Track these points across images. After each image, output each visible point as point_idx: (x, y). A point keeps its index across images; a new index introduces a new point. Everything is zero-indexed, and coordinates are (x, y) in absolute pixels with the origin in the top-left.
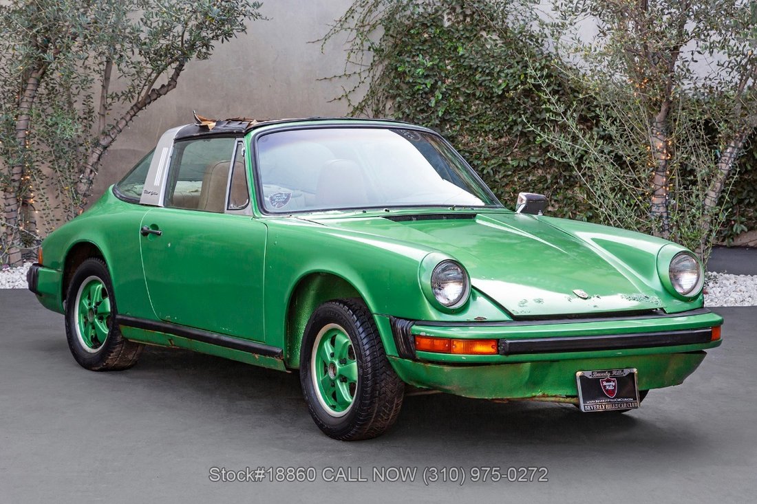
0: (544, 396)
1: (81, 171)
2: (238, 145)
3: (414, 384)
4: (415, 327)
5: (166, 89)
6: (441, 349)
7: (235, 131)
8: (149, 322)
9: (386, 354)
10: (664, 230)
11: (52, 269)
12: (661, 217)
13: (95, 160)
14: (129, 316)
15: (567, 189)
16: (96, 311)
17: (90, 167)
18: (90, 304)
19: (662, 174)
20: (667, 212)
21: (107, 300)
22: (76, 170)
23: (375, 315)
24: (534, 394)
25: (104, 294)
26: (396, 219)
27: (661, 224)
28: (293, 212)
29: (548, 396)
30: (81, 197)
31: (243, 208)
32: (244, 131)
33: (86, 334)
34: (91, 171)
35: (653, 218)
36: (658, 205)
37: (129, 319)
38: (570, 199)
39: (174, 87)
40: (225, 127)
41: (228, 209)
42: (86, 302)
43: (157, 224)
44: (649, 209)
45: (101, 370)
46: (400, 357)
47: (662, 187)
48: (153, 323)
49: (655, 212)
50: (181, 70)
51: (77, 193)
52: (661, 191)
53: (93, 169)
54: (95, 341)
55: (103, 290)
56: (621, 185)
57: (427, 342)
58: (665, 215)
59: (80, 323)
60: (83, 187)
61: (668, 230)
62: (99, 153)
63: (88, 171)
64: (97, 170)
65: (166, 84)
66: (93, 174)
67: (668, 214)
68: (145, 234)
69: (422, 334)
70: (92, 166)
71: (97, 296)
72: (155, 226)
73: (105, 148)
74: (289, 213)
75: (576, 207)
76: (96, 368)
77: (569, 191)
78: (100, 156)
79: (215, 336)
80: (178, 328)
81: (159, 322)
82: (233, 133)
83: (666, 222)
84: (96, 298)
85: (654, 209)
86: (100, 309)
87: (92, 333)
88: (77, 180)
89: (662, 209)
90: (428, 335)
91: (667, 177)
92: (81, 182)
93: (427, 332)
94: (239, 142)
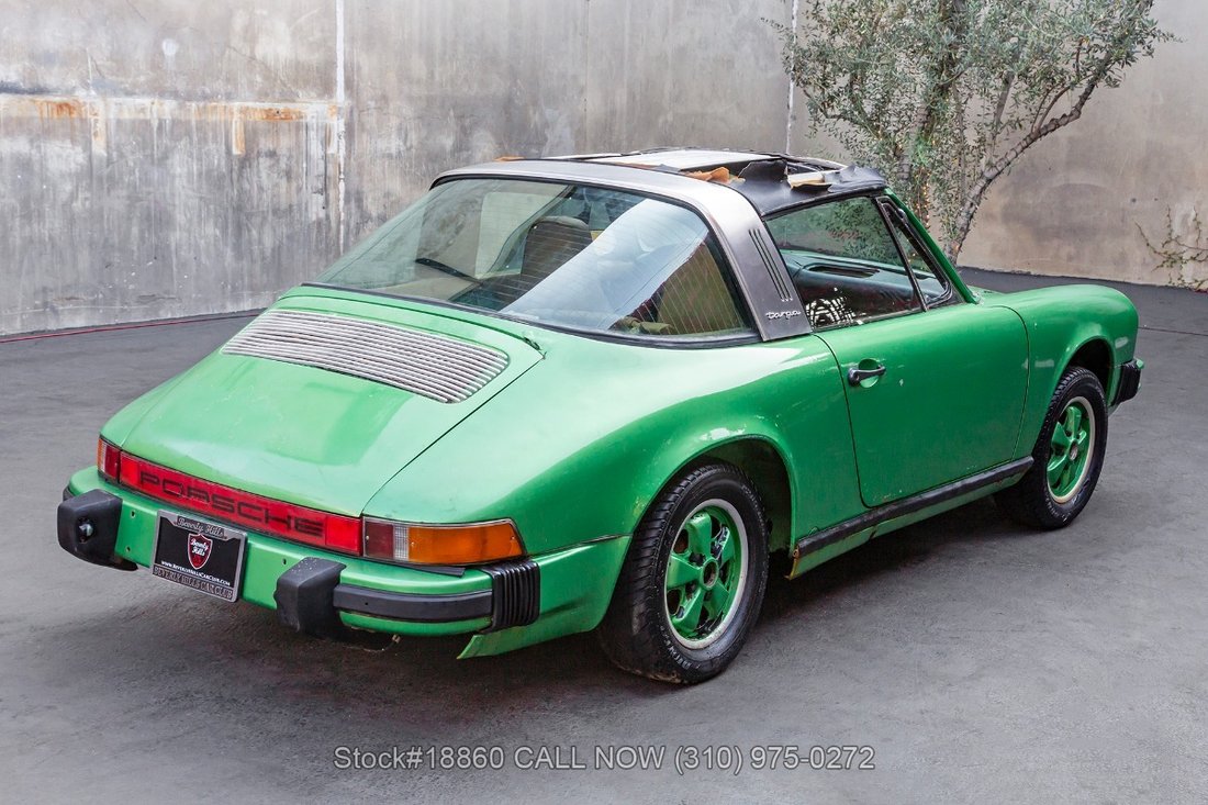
5: (1067, 118)
7: (875, 188)
8: (859, 521)
13: (977, 193)
17: (970, 200)
23: (1115, 367)
30: (958, 232)
34: (972, 204)
39: (1078, 117)
41: (926, 304)
50: (1086, 99)
51: (952, 226)
53: (973, 201)
62: (982, 185)
63: (968, 204)
64: (980, 203)
65: (1068, 114)
66: (975, 206)
73: (990, 181)
78: (984, 188)
79: (958, 484)
80: (905, 504)
82: (873, 190)
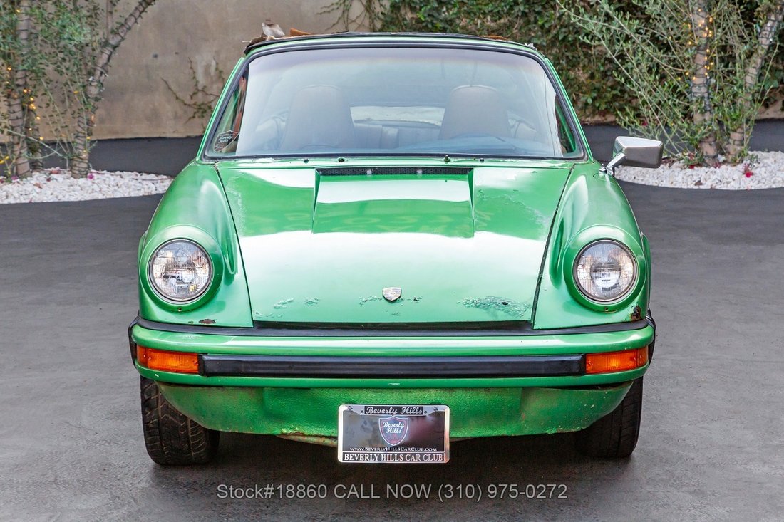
1: (90, 74)
10: (706, 111)
12: (703, 98)
13: (105, 61)
15: (569, 70)
17: (100, 69)
19: (703, 52)
20: (708, 92)
22: (84, 72)
27: (703, 105)
30: (92, 102)
34: (102, 73)
35: (694, 99)
36: (699, 86)
38: (573, 80)
44: (689, 90)
47: (704, 66)
49: (696, 93)
51: (87, 97)
52: (702, 71)
53: (103, 70)
56: (658, 65)
58: (706, 95)
60: (93, 91)
61: (710, 111)
62: (109, 53)
63: (98, 73)
64: (107, 72)
66: (103, 76)
67: (709, 94)
70: (102, 67)
73: (115, 47)
75: (580, 88)
77: (571, 72)
78: (110, 57)
83: (707, 103)
85: (694, 90)
88: (86, 83)
89: (703, 90)
91: (708, 55)
92: (91, 85)
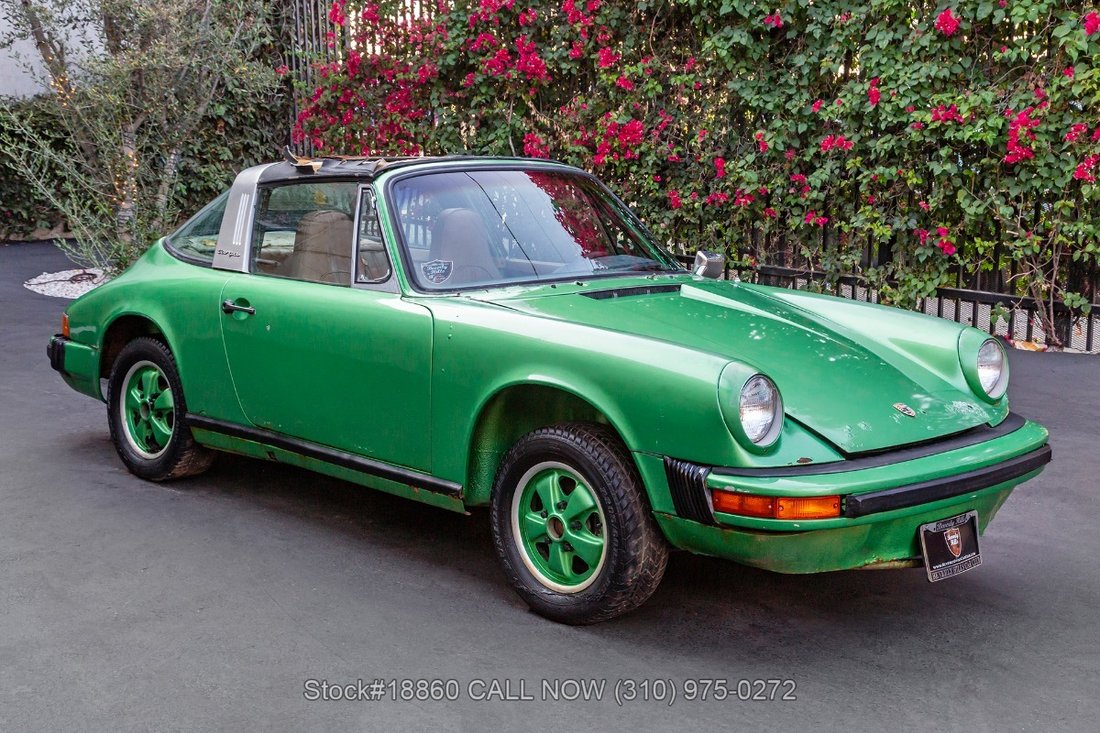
0: (878, 562)
2: (362, 193)
3: (689, 549)
4: (711, 477)
6: (760, 511)
7: (356, 175)
8: (238, 427)
9: (651, 509)
11: (84, 344)
14: (205, 417)
16: (153, 406)
18: (142, 397)
21: (168, 393)
23: (637, 454)
24: (867, 562)
25: (162, 384)
26: (597, 295)
28: (460, 289)
29: (882, 562)
31: (384, 281)
32: (371, 175)
33: (138, 434)
37: (206, 420)
40: (337, 168)
41: (356, 282)
42: (136, 394)
43: (247, 299)
45: (165, 483)
46: (679, 515)
48: (243, 429)
54: (152, 443)
55: (161, 379)
57: (736, 500)
59: (128, 419)
68: (228, 311)
69: (727, 488)
71: (151, 386)
72: (243, 302)
74: (455, 290)
76: (157, 479)
79: (346, 456)
80: (285, 440)
81: (251, 427)
82: (355, 177)
84: (152, 388)
86: (157, 403)
87: (146, 433)
90: (739, 490)
93: (736, 486)
94: (363, 189)
